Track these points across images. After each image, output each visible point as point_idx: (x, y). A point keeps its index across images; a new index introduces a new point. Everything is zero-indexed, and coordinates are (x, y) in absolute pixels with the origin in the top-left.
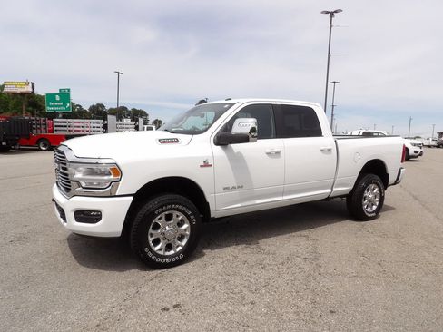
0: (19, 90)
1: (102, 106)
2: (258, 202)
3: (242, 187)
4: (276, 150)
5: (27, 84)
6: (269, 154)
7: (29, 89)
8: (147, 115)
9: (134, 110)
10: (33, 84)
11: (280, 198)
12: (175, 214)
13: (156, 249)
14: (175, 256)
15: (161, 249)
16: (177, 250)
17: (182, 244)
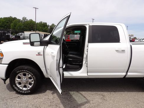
12: (27, 74)
13: (19, 86)
14: (26, 91)
15: (21, 87)
16: (28, 88)
17: (31, 87)
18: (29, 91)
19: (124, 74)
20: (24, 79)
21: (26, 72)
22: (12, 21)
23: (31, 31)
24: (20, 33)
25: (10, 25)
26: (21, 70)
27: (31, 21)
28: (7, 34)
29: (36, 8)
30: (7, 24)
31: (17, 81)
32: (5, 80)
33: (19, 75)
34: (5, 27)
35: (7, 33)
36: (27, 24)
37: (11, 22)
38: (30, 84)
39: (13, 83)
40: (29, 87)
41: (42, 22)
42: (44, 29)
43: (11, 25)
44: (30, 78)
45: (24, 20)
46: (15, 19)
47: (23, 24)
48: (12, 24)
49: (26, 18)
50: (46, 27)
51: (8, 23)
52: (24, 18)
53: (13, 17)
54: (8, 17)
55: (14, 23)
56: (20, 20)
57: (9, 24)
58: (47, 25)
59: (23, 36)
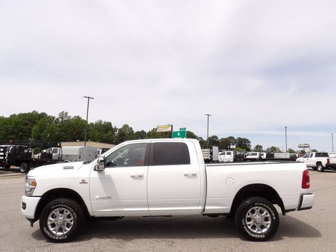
0: (164, 131)
1: (216, 137)
2: (125, 209)
3: (110, 198)
4: (140, 174)
5: (169, 126)
6: (132, 177)
7: (170, 129)
8: (249, 142)
9: (239, 138)
10: (172, 126)
11: (147, 209)
12: (65, 210)
13: (51, 229)
14: (62, 236)
15: (55, 230)
16: (65, 233)
17: (68, 230)
18: (66, 237)
19: (200, 208)
20: (61, 218)
21: (65, 207)
22: (36, 121)
23: (75, 141)
24: (53, 148)
25: (30, 129)
26: (58, 204)
27: (78, 118)
28: (26, 151)
29: (89, 98)
30: (25, 127)
31: (50, 221)
32: (32, 221)
33: (54, 212)
34: (20, 133)
35: (27, 148)
36: (69, 127)
37: (34, 123)
38: (68, 226)
39: (43, 224)
40: (66, 231)
41: (101, 121)
42: (105, 136)
43: (33, 129)
44: (69, 217)
45: (62, 118)
46: (43, 115)
47: (60, 127)
48: (35, 127)
49: (67, 113)
50: (110, 132)
51: (26, 124)
52: (63, 115)
53: (40, 113)
54: (29, 113)
55: (41, 125)
56: (54, 118)
57: (29, 126)
58: (113, 127)
59: (58, 153)
